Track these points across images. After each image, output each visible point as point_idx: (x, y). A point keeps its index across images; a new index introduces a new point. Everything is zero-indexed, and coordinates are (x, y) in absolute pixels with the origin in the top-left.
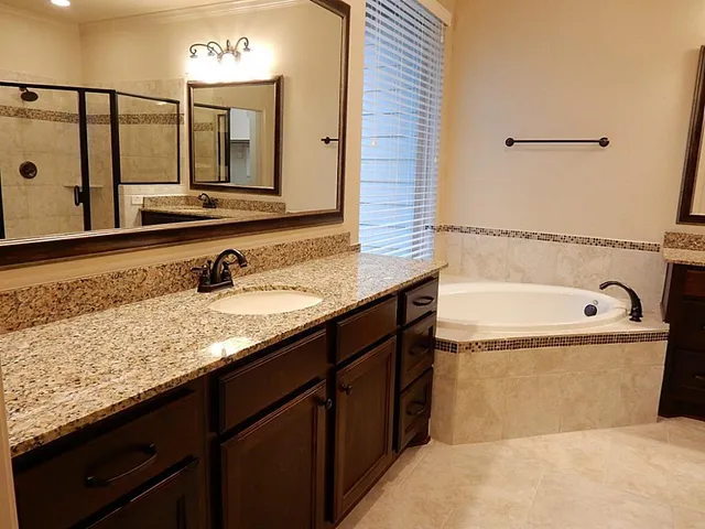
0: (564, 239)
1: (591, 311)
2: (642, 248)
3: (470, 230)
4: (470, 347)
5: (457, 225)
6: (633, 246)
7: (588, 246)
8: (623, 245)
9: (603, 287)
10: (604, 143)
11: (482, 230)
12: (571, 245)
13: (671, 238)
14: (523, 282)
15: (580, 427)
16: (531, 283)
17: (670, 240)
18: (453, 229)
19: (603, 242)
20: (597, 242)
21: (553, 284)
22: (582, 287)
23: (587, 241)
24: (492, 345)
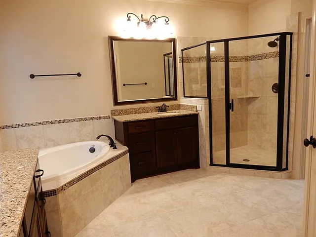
0: (71, 121)
1: (92, 150)
2: (104, 118)
3: (18, 126)
4: (63, 188)
5: (8, 124)
6: (100, 118)
7: (82, 122)
8: (96, 118)
9: (98, 138)
10: (79, 75)
11: (27, 124)
12: (75, 123)
13: (113, 112)
14: (55, 145)
15: (111, 202)
16: (59, 145)
17: (113, 113)
18: (7, 127)
19: (88, 119)
20: (86, 119)
21: (71, 143)
22: (83, 141)
23: (81, 120)
24: (71, 183)
